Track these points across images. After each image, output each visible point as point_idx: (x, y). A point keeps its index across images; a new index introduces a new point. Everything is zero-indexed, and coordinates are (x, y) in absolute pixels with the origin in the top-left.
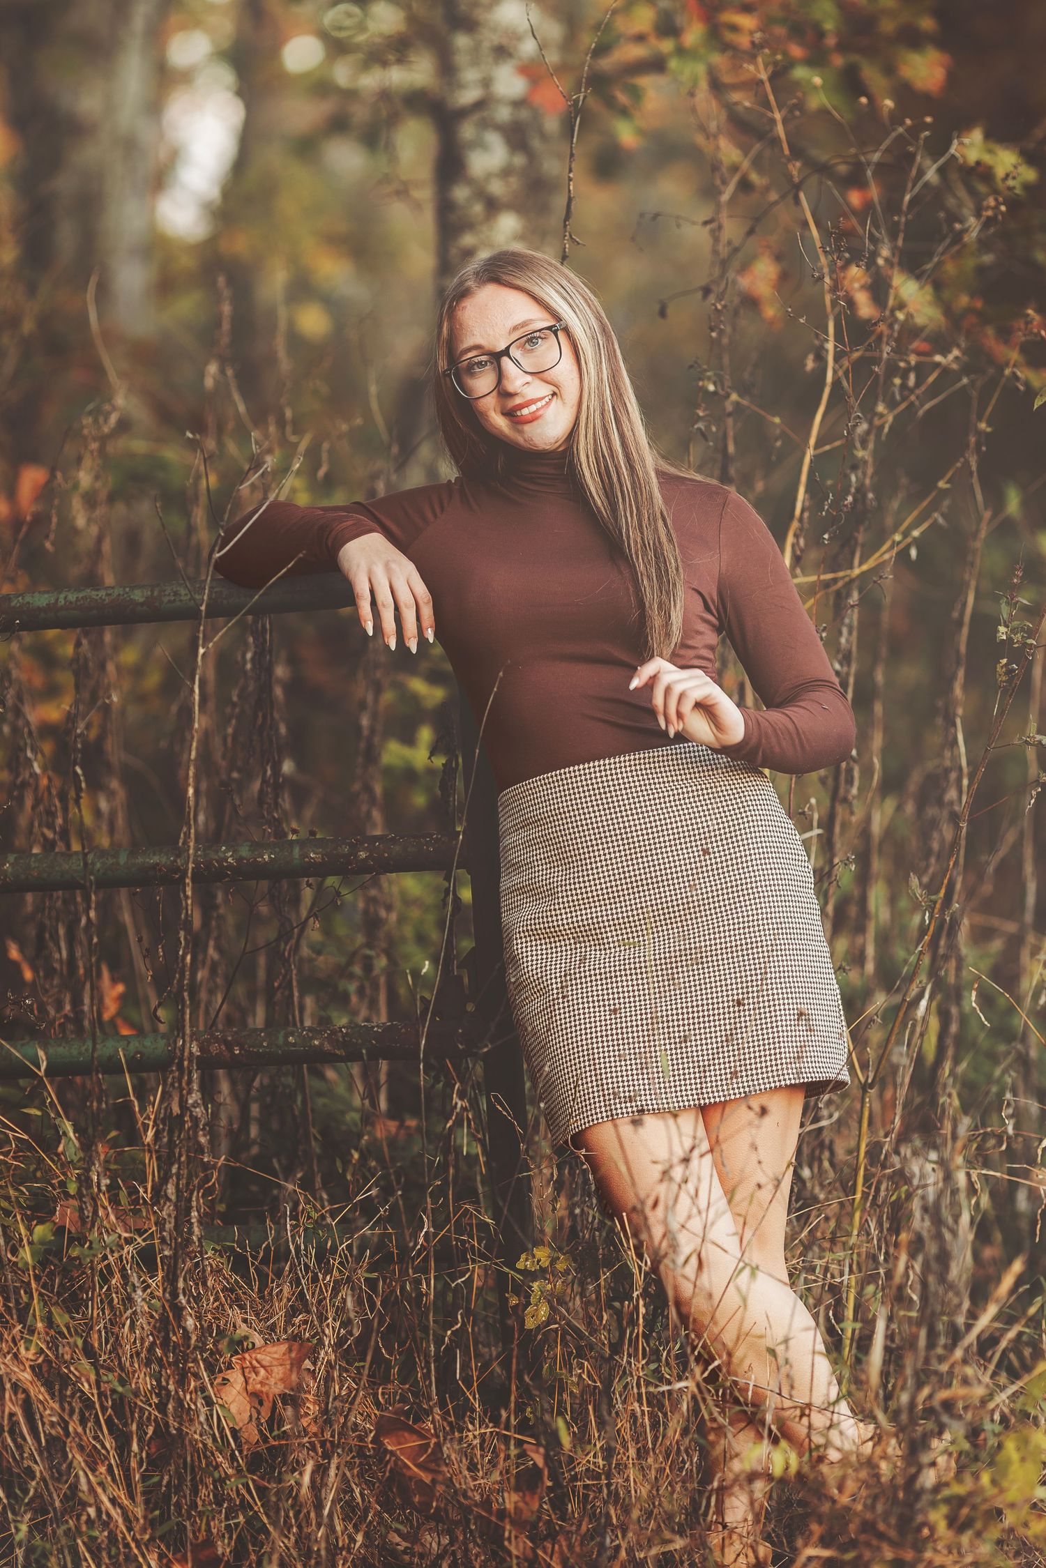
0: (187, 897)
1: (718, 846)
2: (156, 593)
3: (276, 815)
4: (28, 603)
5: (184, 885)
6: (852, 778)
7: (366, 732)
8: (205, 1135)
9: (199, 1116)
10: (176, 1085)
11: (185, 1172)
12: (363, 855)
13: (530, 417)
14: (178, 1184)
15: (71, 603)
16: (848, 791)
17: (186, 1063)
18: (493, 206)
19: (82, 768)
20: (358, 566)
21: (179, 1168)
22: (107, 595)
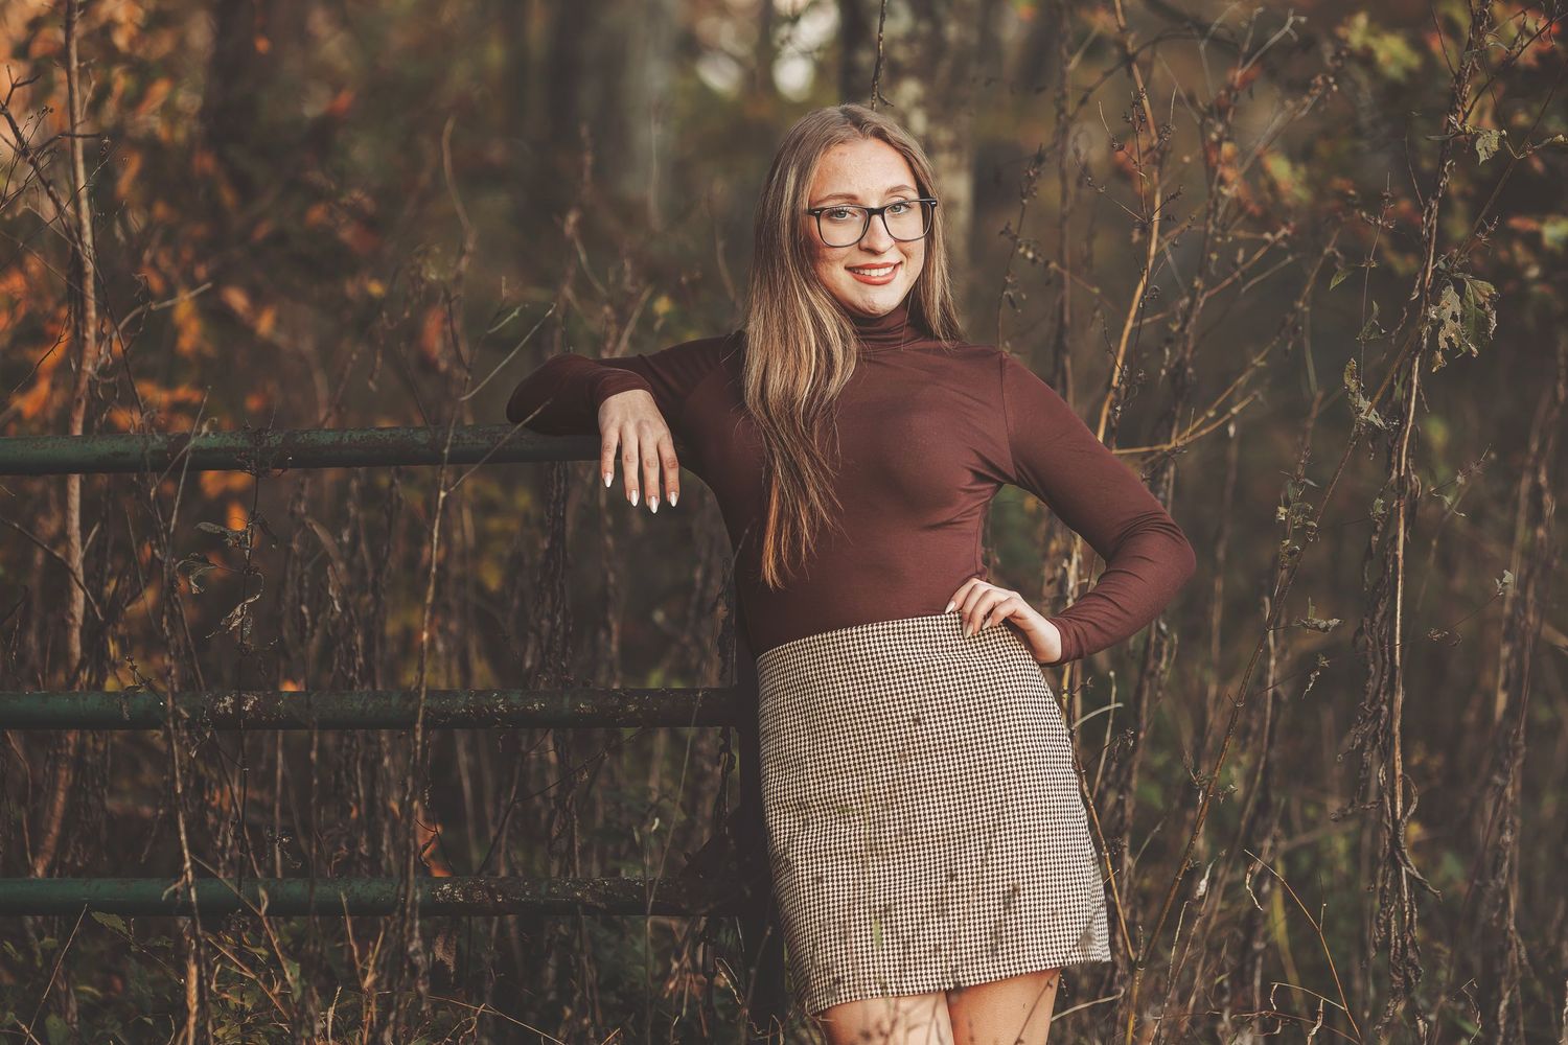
0: (416, 743)
1: (967, 722)
2: (439, 436)
3: (563, 663)
4: (313, 440)
5: (415, 730)
6: (1161, 653)
7: (699, 586)
8: (424, 984)
9: (420, 963)
10: (398, 931)
11: (402, 1020)
12: (632, 708)
13: (877, 280)
14: (395, 1031)
15: (355, 441)
16: (1157, 666)
17: (408, 910)
18: (897, 72)
19: (308, 607)
20: (612, 421)
21: (397, 1016)
22: (391, 435)
